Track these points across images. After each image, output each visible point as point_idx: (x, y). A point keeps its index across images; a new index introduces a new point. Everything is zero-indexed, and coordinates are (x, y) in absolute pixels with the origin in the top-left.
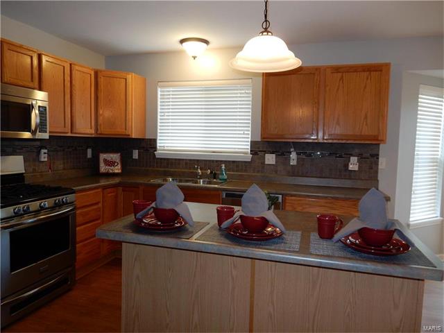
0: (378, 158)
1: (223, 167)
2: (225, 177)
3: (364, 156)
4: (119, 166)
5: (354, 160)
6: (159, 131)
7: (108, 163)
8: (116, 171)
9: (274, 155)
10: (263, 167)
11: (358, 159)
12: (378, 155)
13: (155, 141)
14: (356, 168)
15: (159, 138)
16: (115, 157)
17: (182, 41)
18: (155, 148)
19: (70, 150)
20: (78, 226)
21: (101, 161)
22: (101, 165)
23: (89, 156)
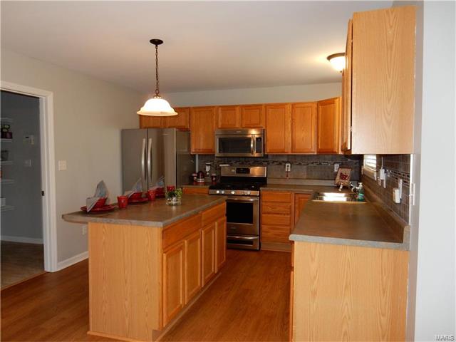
4: (348, 180)
7: (342, 177)
16: (348, 172)
19: (315, 164)
20: (265, 213)
21: (339, 174)
22: (338, 178)
23: (336, 171)
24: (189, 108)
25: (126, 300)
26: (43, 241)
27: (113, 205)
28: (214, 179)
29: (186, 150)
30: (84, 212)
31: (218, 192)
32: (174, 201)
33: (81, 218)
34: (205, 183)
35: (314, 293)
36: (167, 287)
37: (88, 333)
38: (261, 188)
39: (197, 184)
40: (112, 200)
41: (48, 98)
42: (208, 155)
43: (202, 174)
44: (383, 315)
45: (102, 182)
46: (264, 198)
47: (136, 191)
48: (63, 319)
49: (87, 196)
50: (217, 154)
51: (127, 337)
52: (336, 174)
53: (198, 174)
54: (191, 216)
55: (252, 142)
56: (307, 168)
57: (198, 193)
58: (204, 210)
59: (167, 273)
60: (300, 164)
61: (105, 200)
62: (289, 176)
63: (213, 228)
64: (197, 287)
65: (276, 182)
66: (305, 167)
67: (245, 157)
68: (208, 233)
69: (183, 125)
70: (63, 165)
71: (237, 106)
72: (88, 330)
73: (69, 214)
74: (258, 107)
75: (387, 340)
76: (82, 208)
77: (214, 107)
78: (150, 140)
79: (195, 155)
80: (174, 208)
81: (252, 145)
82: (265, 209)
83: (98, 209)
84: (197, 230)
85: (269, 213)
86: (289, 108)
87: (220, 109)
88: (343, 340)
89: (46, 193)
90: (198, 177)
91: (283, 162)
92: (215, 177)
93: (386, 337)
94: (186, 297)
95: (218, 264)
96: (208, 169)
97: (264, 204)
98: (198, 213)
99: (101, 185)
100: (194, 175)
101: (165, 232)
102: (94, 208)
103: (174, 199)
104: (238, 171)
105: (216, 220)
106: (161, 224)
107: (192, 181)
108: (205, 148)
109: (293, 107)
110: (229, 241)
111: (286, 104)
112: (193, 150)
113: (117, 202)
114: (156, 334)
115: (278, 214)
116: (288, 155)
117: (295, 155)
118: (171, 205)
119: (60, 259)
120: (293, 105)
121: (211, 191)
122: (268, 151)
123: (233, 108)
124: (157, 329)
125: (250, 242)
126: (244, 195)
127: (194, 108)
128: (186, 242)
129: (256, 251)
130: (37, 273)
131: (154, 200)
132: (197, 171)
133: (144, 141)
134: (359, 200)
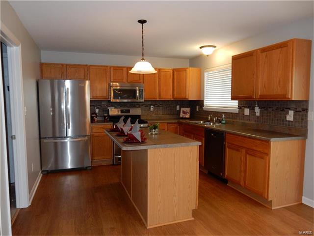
0: (307, 112)
1: (223, 116)
2: (224, 122)
3: (297, 110)
4: (189, 115)
5: (291, 113)
6: (205, 96)
7: (184, 112)
8: (187, 117)
9: (248, 109)
10: (244, 117)
11: (294, 112)
12: (307, 109)
13: (203, 101)
14: (292, 119)
15: (205, 99)
16: (188, 110)
17: (201, 48)
18: (203, 105)
22: (181, 113)
23: (177, 109)
28: (106, 118)
37: (148, 228)
38: (148, 122)
50: (112, 100)
52: (179, 111)
56: (163, 108)
65: (145, 117)
71: (124, 67)
77: (107, 66)
91: (149, 105)
96: (97, 111)
104: (122, 112)
123: (121, 68)
124: (195, 209)
133: (63, 89)
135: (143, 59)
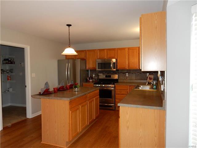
16: (152, 76)
19: (138, 73)
20: (117, 94)
21: (149, 78)
22: (148, 79)
23: (147, 76)
24: (86, 50)
25: (56, 129)
26: (26, 106)
27: (51, 91)
28: (96, 80)
29: (84, 68)
30: (40, 94)
31: (97, 85)
32: (76, 89)
33: (38, 97)
34: (93, 82)
35: (128, 127)
36: (72, 125)
37: (41, 142)
38: (115, 84)
39: (89, 82)
40: (51, 89)
41: (28, 48)
42: (94, 70)
43: (92, 78)
44: (156, 137)
45: (47, 82)
46: (116, 88)
47: (61, 86)
48: (32, 137)
49: (41, 88)
50: (97, 69)
51: (56, 144)
52: (147, 77)
53: (90, 78)
54: (82, 96)
55: (111, 64)
56: (135, 75)
57: (89, 86)
58: (89, 93)
59: (72, 119)
60: (132, 73)
61: (48, 89)
62: (128, 79)
63: (93, 100)
64: (86, 125)
65: (122, 81)
66: (135, 74)
67: (109, 71)
68: (91, 102)
69: (83, 57)
70: (34, 75)
71: (105, 49)
72: (42, 141)
73: (34, 95)
74: (114, 49)
75: (157, 147)
76: (39, 93)
77: (96, 50)
78: (69, 64)
79: (88, 70)
80: (76, 92)
81: (111, 66)
82: (116, 92)
83: (46, 93)
84: (86, 101)
85: (118, 94)
86: (127, 50)
87: (98, 51)
88: (140, 147)
89: (27, 86)
90: (90, 79)
91: (125, 72)
92: (97, 79)
93: (157, 146)
94: (81, 129)
95: (95, 115)
96: (94, 75)
97: (116, 90)
98: (85, 95)
99: (47, 84)
100: (88, 78)
101: (71, 102)
102: (44, 92)
103: (76, 88)
104: (106, 76)
105: (94, 97)
106: (69, 99)
107: (87, 81)
108: (93, 67)
109: (128, 50)
110: (100, 106)
111: (126, 48)
112: (87, 68)
113: (53, 90)
114: (67, 143)
115: (123, 95)
116: (127, 70)
117: (130, 70)
118: (75, 91)
119: (33, 113)
120: (129, 48)
121: (95, 85)
122: (118, 68)
123: (103, 50)
124: (68, 141)
125: (111, 106)
126: (108, 87)
127: (88, 50)
128: (80, 106)
129: (113, 110)
130: (23, 118)
131: (69, 89)
132: (89, 77)
133: (67, 64)
134: (154, 89)
135: (69, 47)
